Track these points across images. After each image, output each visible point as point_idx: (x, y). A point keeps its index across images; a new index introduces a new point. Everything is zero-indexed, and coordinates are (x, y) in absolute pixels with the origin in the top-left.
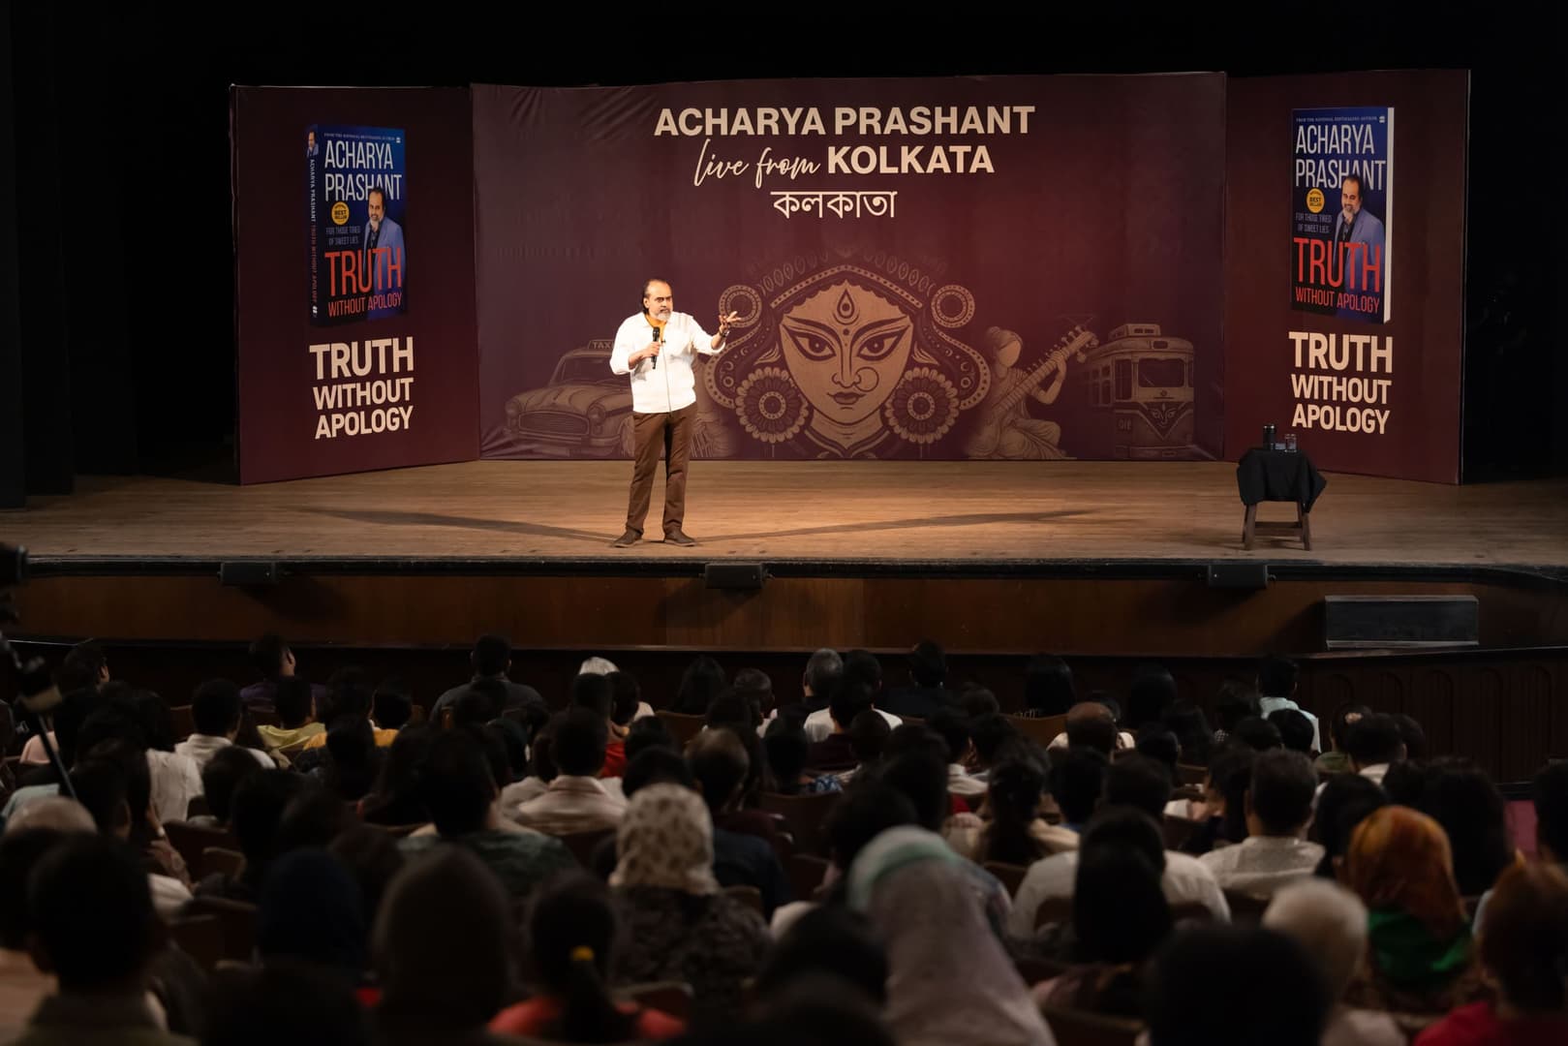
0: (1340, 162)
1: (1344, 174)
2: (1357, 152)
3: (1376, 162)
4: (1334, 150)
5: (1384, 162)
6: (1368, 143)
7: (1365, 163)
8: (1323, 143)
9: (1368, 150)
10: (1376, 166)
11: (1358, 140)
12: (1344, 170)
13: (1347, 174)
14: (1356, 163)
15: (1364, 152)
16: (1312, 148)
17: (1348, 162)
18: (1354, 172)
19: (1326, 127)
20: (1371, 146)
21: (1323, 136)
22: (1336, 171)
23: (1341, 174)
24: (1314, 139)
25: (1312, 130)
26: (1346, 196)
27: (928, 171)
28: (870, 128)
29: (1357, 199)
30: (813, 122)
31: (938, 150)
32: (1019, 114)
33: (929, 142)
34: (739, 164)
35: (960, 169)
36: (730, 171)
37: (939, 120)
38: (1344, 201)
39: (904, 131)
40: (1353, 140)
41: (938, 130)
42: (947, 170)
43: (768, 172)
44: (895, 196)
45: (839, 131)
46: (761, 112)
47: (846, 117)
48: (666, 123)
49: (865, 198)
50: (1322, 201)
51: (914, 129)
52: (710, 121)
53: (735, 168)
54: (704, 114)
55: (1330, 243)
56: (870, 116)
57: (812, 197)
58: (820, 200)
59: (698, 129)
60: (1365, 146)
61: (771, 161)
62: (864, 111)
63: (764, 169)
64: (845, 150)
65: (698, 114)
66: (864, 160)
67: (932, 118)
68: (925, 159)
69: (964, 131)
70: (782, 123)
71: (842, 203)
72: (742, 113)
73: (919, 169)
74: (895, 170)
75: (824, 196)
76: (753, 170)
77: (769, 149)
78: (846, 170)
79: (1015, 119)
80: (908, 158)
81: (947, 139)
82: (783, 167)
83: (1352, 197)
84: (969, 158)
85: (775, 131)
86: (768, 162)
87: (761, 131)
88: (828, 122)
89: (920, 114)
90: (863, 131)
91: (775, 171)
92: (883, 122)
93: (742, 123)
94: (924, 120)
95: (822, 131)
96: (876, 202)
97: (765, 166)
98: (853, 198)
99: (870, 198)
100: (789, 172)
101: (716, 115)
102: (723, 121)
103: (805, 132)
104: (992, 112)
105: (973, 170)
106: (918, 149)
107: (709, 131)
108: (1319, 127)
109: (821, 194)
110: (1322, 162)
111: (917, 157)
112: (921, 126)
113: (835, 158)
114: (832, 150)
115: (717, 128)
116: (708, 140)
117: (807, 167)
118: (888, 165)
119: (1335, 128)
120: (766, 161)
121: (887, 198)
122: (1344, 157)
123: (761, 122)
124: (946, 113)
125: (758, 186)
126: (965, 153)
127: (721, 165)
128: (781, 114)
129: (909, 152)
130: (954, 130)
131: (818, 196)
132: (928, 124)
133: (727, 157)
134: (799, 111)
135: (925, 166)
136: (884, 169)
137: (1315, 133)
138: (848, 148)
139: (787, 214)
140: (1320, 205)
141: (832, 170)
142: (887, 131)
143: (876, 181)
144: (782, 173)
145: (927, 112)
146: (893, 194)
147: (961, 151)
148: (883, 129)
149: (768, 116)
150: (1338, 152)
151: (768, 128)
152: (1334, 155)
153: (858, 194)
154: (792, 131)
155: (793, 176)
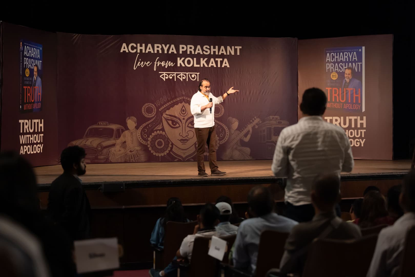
0: (344, 64)
1: (345, 67)
2: (351, 60)
3: (358, 63)
4: (341, 60)
5: (361, 63)
6: (355, 57)
7: (354, 64)
8: (337, 58)
9: (355, 60)
10: (358, 65)
11: (351, 57)
12: (345, 66)
13: (347, 67)
14: (350, 64)
15: (353, 60)
16: (333, 60)
17: (347, 64)
18: (349, 66)
19: (338, 53)
20: (356, 59)
21: (337, 56)
22: (342, 67)
23: (344, 67)
24: (333, 57)
25: (332, 55)
26: (346, 74)
27: (209, 66)
28: (191, 52)
29: (351, 74)
30: (173, 49)
31: (212, 60)
32: (237, 49)
33: (209, 57)
34: (149, 62)
35: (219, 66)
36: (146, 65)
37: (212, 50)
38: (345, 75)
39: (201, 53)
40: (349, 57)
41: (212, 53)
42: (215, 66)
43: (158, 65)
44: (199, 74)
45: (181, 52)
46: (156, 45)
47: (183, 48)
48: (124, 48)
49: (189, 75)
50: (337, 76)
51: (204, 52)
52: (139, 48)
53: (147, 64)
54: (137, 45)
55: (340, 89)
56: (191, 48)
57: (173, 74)
58: (175, 75)
59: (135, 50)
60: (354, 59)
61: (159, 62)
62: (189, 46)
63: (157, 64)
64: (183, 59)
65: (135, 46)
66: (189, 62)
67: (210, 49)
68: (208, 62)
69: (220, 54)
70: (162, 49)
71: (182, 76)
72: (150, 45)
73: (206, 66)
74: (199, 66)
75: (176, 74)
76: (153, 65)
77: (158, 58)
78: (183, 65)
79: (236, 50)
80: (203, 62)
81: (215, 56)
82: (163, 64)
83: (349, 74)
84: (222, 62)
85: (160, 52)
86: (158, 62)
87: (156, 52)
88: (178, 49)
89: (206, 48)
90: (188, 53)
91: (160, 65)
92: (195, 50)
93: (149, 49)
94: (208, 50)
95: (175, 52)
96: (193, 76)
97: (157, 63)
98: (186, 75)
99: (191, 75)
100: (165, 66)
101: (141, 46)
102: (143, 48)
103: (170, 52)
104: (228, 48)
105: (223, 66)
106: (206, 59)
107: (139, 51)
108: (335, 53)
109: (175, 73)
110: (336, 64)
111: (205, 62)
112: (207, 52)
113: (180, 61)
114: (179, 59)
115: (141, 50)
116: (138, 54)
117: (171, 64)
118: (196, 64)
119: (341, 53)
120: (157, 62)
121: (196, 75)
122: (345, 62)
123: (156, 49)
124: (214, 48)
125: (155, 70)
126: (220, 61)
127: (143, 62)
128: (162, 46)
129: (203, 60)
130: (217, 53)
131: (174, 74)
132: (209, 51)
133: (145, 60)
134: (168, 46)
135: (208, 65)
136: (195, 65)
137: (334, 55)
138: (184, 58)
139: (164, 79)
140: (336, 77)
141: (179, 65)
142: (196, 53)
143: (193, 69)
144: (163, 66)
145: (208, 47)
146: (198, 74)
147: (219, 60)
148: (195, 52)
149: (158, 47)
150: (343, 61)
151: (158, 51)
152: (341, 61)
153: (187, 73)
154: (166, 52)
155: (166, 67)
